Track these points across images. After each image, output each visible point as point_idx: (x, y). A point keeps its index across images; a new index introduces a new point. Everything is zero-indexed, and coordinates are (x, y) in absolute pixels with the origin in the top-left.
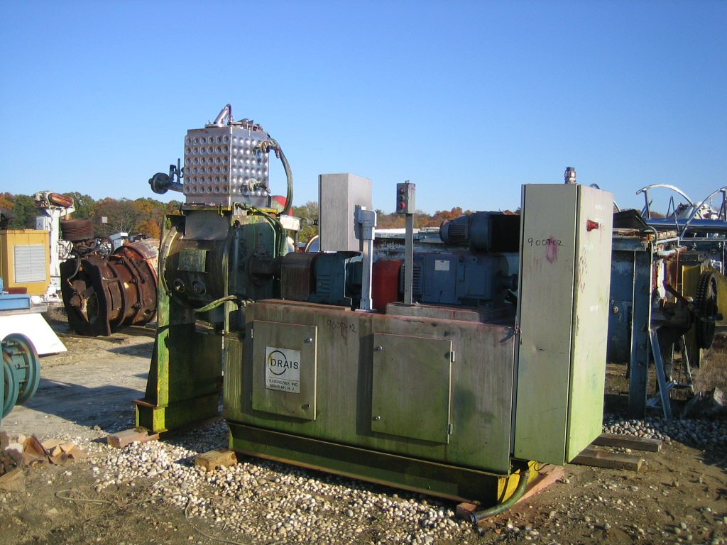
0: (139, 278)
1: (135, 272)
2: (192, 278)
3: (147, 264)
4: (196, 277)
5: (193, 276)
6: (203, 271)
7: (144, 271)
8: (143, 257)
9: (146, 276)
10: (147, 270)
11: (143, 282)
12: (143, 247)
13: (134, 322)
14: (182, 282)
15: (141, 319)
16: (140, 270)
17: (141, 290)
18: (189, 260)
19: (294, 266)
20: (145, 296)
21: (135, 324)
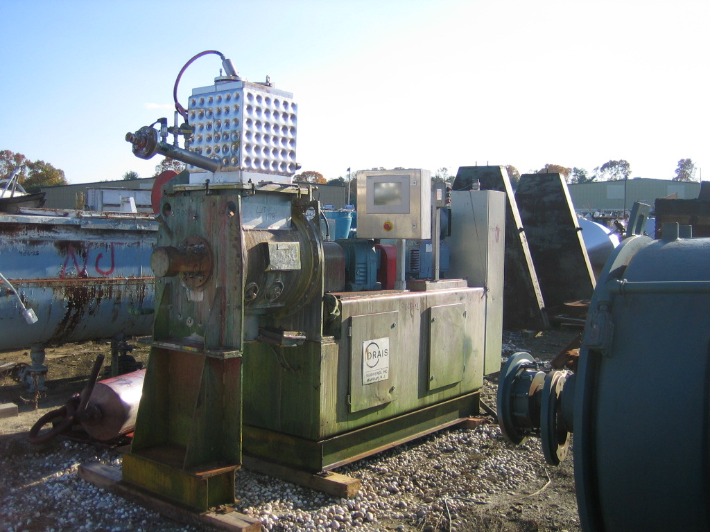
5: (273, 277)
6: (299, 268)
18: (282, 256)
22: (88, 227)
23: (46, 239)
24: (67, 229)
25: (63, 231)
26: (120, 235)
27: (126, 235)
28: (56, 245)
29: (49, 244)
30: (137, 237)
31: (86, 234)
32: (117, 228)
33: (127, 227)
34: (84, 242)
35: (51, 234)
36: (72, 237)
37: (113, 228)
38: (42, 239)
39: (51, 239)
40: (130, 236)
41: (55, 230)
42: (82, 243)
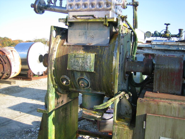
0: (4, 62)
1: (2, 60)
2: (78, 76)
3: (6, 56)
4: (82, 75)
5: (79, 74)
6: (93, 71)
7: (5, 59)
8: (5, 54)
9: (6, 61)
10: (7, 59)
11: (5, 63)
12: (5, 50)
13: (2, 78)
14: (68, 78)
15: (4, 77)
16: (4, 59)
17: (4, 67)
18: (78, 62)
19: (167, 67)
20: (6, 69)
21: (2, 79)
22: (155, 48)
23: (140, 52)
24: (148, 49)
25: (147, 50)
26: (173, 52)
27: (176, 52)
28: (144, 55)
29: (141, 54)
30: (182, 53)
31: (157, 51)
32: (169, 49)
33: (175, 48)
34: (156, 54)
35: (142, 51)
36: (150, 52)
37: (167, 49)
38: (138, 52)
39: (141, 52)
40: (178, 53)
41: (143, 49)
42: (155, 55)
